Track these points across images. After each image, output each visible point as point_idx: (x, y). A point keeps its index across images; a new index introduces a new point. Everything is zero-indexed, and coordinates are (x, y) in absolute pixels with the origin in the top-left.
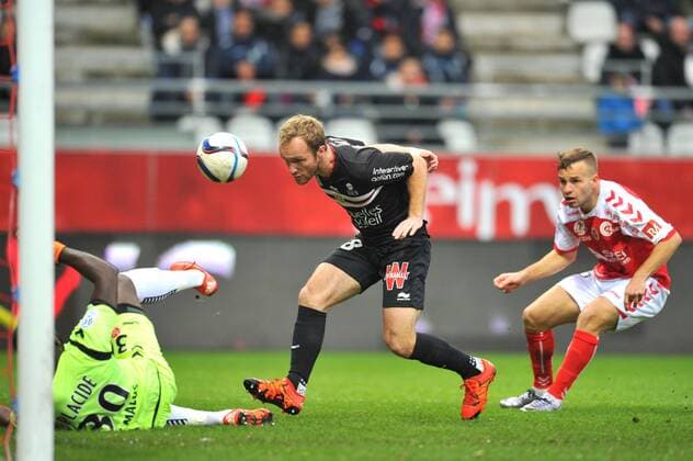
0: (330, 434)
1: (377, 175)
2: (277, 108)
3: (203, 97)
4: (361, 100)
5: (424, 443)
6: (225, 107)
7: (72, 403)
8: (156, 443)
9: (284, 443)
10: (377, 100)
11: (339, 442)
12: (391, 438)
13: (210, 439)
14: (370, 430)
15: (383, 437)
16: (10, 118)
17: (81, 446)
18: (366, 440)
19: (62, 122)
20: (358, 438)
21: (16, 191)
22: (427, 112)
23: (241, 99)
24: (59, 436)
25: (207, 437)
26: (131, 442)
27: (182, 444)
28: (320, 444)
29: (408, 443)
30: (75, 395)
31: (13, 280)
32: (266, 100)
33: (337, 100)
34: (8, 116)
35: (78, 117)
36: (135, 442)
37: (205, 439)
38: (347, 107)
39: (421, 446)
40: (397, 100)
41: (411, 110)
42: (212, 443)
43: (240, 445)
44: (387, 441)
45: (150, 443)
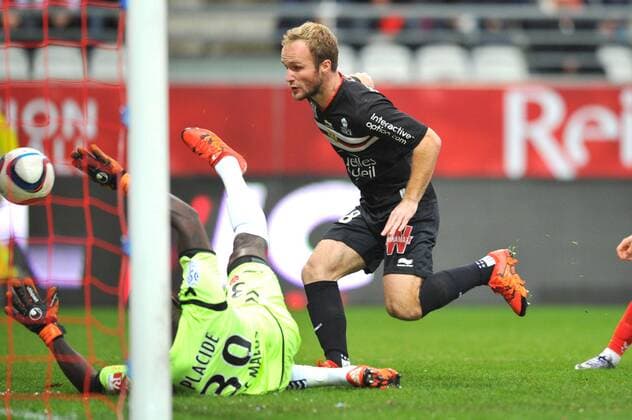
0: (480, 398)
1: (374, 122)
2: (416, 35)
3: (334, 23)
4: (508, 24)
5: (585, 407)
6: (358, 34)
7: (197, 364)
8: (285, 409)
9: (428, 409)
10: (527, 25)
11: (490, 407)
12: (548, 402)
13: (345, 405)
14: (525, 393)
15: (538, 400)
16: (117, 49)
17: (202, 414)
18: (520, 404)
19: (177, 52)
20: (510, 401)
21: (126, 130)
22: (584, 38)
23: (375, 25)
24: (178, 402)
25: (343, 402)
26: (258, 409)
27: (315, 411)
28: (468, 409)
29: (567, 406)
30: (201, 355)
31: (123, 229)
32: (404, 26)
33: (483, 24)
34: (114, 46)
35: (193, 47)
36: (262, 408)
37: (340, 405)
38: (496, 32)
39: (581, 410)
40: (550, 24)
41: (567, 35)
42: (348, 409)
43: (380, 411)
44: (544, 405)
45: (279, 410)
